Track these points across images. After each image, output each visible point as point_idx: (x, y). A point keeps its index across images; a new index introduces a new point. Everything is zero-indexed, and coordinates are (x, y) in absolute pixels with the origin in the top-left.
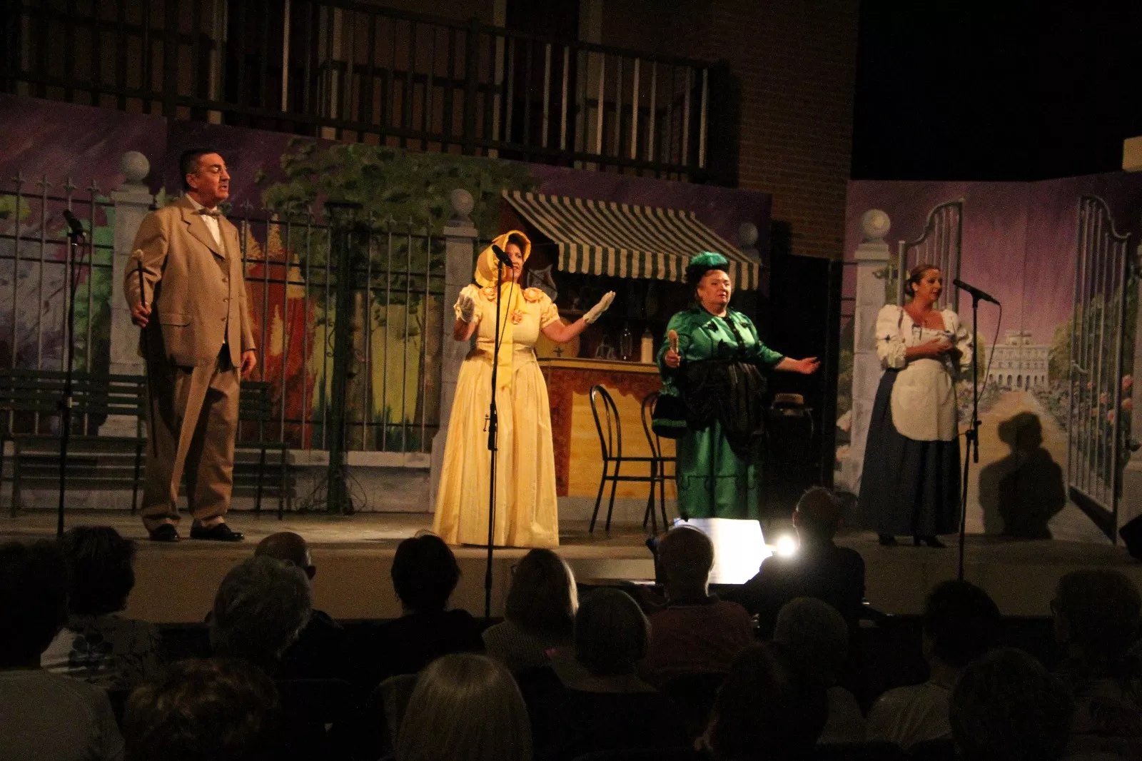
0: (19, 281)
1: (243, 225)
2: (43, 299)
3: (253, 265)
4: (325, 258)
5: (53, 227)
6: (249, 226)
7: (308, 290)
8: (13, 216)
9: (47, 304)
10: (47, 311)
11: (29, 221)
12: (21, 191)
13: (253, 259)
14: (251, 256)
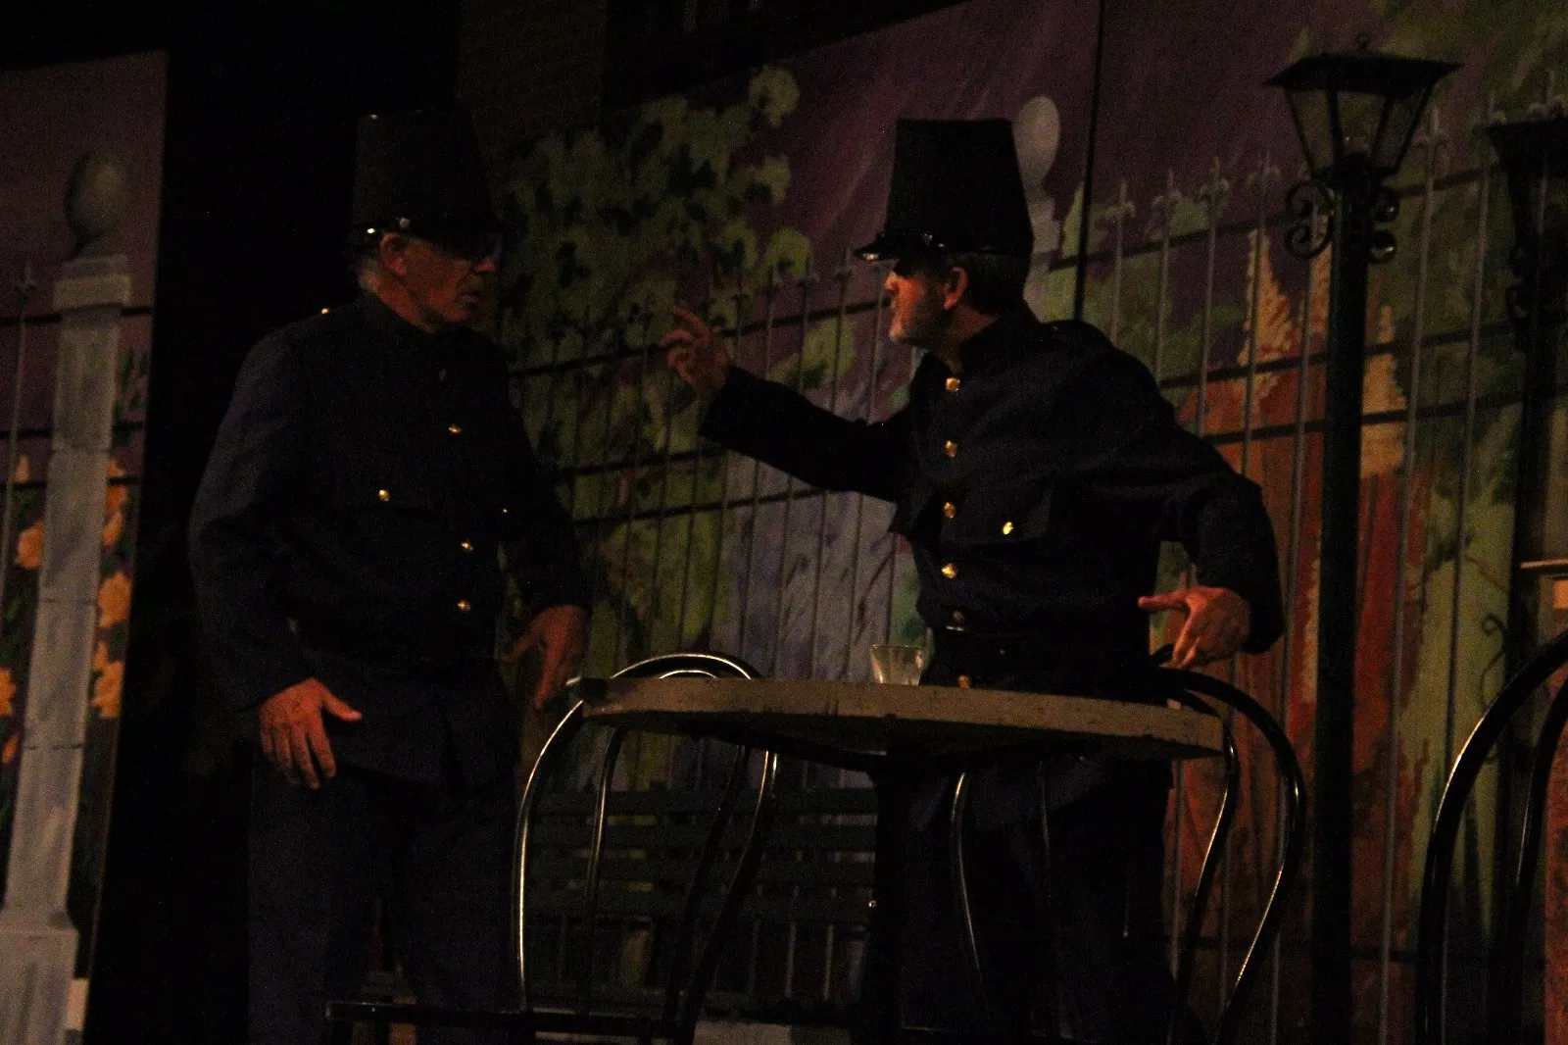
0: (826, 550)
1: (1253, 243)
2: (858, 596)
3: (1272, 379)
4: (1469, 295)
5: (885, 386)
6: (1266, 244)
7: (1411, 439)
8: (827, 380)
9: (862, 608)
10: (863, 627)
11: (851, 382)
12: (849, 300)
13: (1273, 356)
14: (1267, 350)
